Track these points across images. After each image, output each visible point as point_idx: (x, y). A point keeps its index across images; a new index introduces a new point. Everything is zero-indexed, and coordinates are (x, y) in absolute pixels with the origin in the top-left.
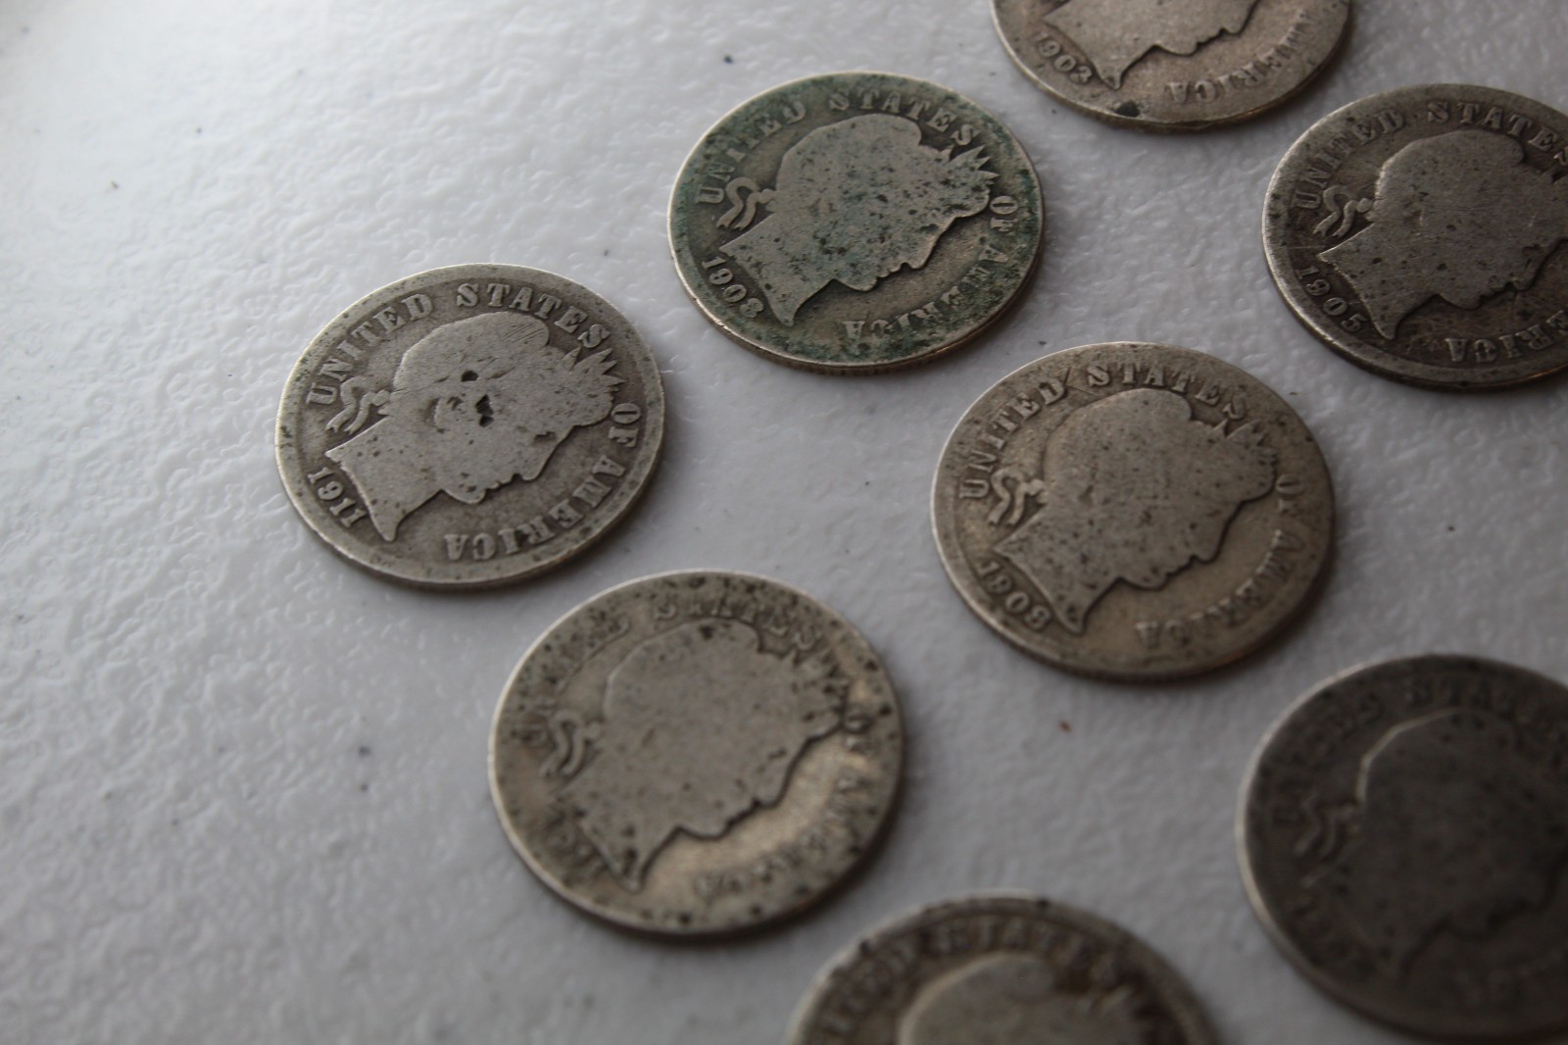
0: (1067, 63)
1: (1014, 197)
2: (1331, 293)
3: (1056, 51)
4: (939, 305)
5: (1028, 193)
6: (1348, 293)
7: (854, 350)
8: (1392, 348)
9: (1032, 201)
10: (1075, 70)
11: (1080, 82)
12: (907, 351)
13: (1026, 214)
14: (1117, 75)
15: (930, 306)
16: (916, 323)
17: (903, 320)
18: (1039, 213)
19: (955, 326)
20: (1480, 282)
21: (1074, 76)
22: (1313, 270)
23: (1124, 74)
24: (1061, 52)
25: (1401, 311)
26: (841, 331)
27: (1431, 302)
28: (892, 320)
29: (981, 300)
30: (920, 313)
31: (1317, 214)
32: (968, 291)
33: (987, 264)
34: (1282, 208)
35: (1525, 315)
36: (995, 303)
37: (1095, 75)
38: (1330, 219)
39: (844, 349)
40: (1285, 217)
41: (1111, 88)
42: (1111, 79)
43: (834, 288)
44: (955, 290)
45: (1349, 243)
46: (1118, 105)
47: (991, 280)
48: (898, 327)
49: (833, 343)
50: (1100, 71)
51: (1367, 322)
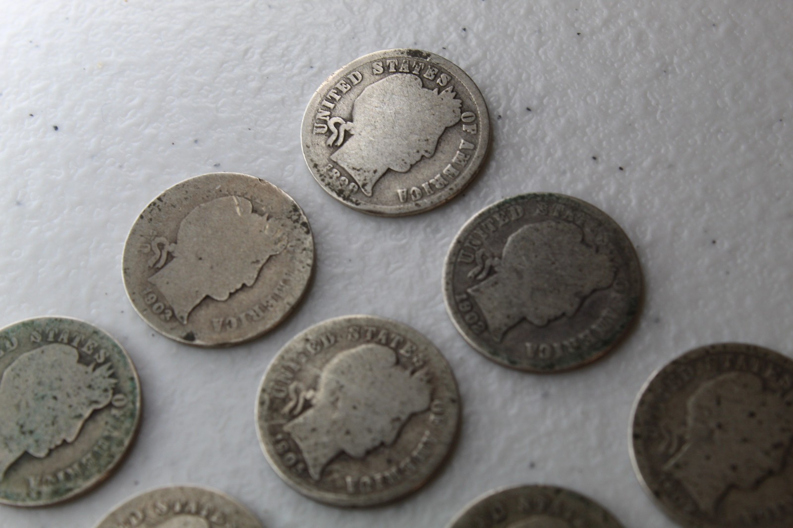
0: (159, 307)
1: (125, 394)
2: (289, 450)
3: (154, 300)
4: (81, 465)
5: (133, 392)
6: (297, 450)
7: (34, 495)
8: (319, 484)
9: (135, 397)
10: (163, 312)
11: (166, 321)
12: (61, 495)
13: (131, 406)
14: (186, 315)
15: (76, 466)
16: (68, 477)
17: (61, 475)
18: (138, 404)
19: (87, 478)
20: (366, 441)
21: (162, 316)
22: (279, 436)
23: (190, 314)
24: (157, 301)
25: (323, 461)
26: (27, 483)
27: (341, 456)
28: (55, 475)
29: (103, 461)
30: (70, 471)
31: (285, 401)
32: (96, 455)
33: (108, 438)
34: (266, 397)
35: (390, 462)
36: (109, 463)
37: (173, 316)
38: (291, 404)
39: (28, 495)
40: (267, 402)
41: (182, 324)
42: (182, 318)
43: (26, 456)
44: (89, 455)
45: (300, 419)
46: (184, 334)
47: (109, 448)
48: (58, 480)
49: (22, 491)
50: (176, 312)
51: (306, 470)
